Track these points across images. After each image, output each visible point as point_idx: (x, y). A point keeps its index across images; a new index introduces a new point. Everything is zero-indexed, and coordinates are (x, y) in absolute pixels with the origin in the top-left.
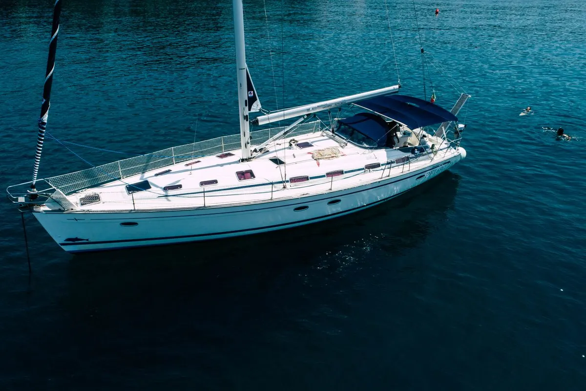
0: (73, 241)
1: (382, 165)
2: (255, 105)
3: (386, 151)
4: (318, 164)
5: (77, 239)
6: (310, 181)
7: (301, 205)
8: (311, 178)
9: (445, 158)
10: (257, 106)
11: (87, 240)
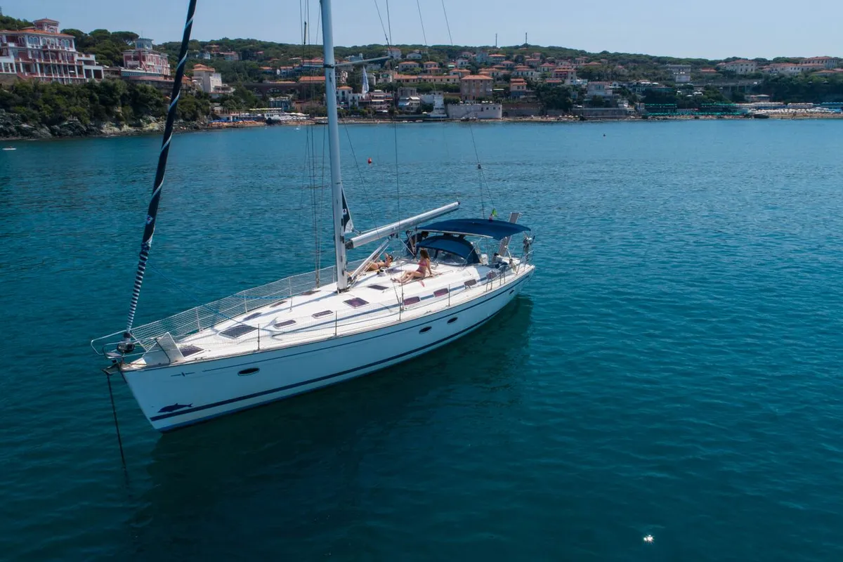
0: (170, 410)
1: (478, 281)
2: (348, 225)
3: (477, 268)
4: (423, 285)
5: (177, 406)
6: (422, 301)
7: (424, 325)
8: (423, 299)
9: (524, 273)
10: (350, 226)
11: (190, 406)
